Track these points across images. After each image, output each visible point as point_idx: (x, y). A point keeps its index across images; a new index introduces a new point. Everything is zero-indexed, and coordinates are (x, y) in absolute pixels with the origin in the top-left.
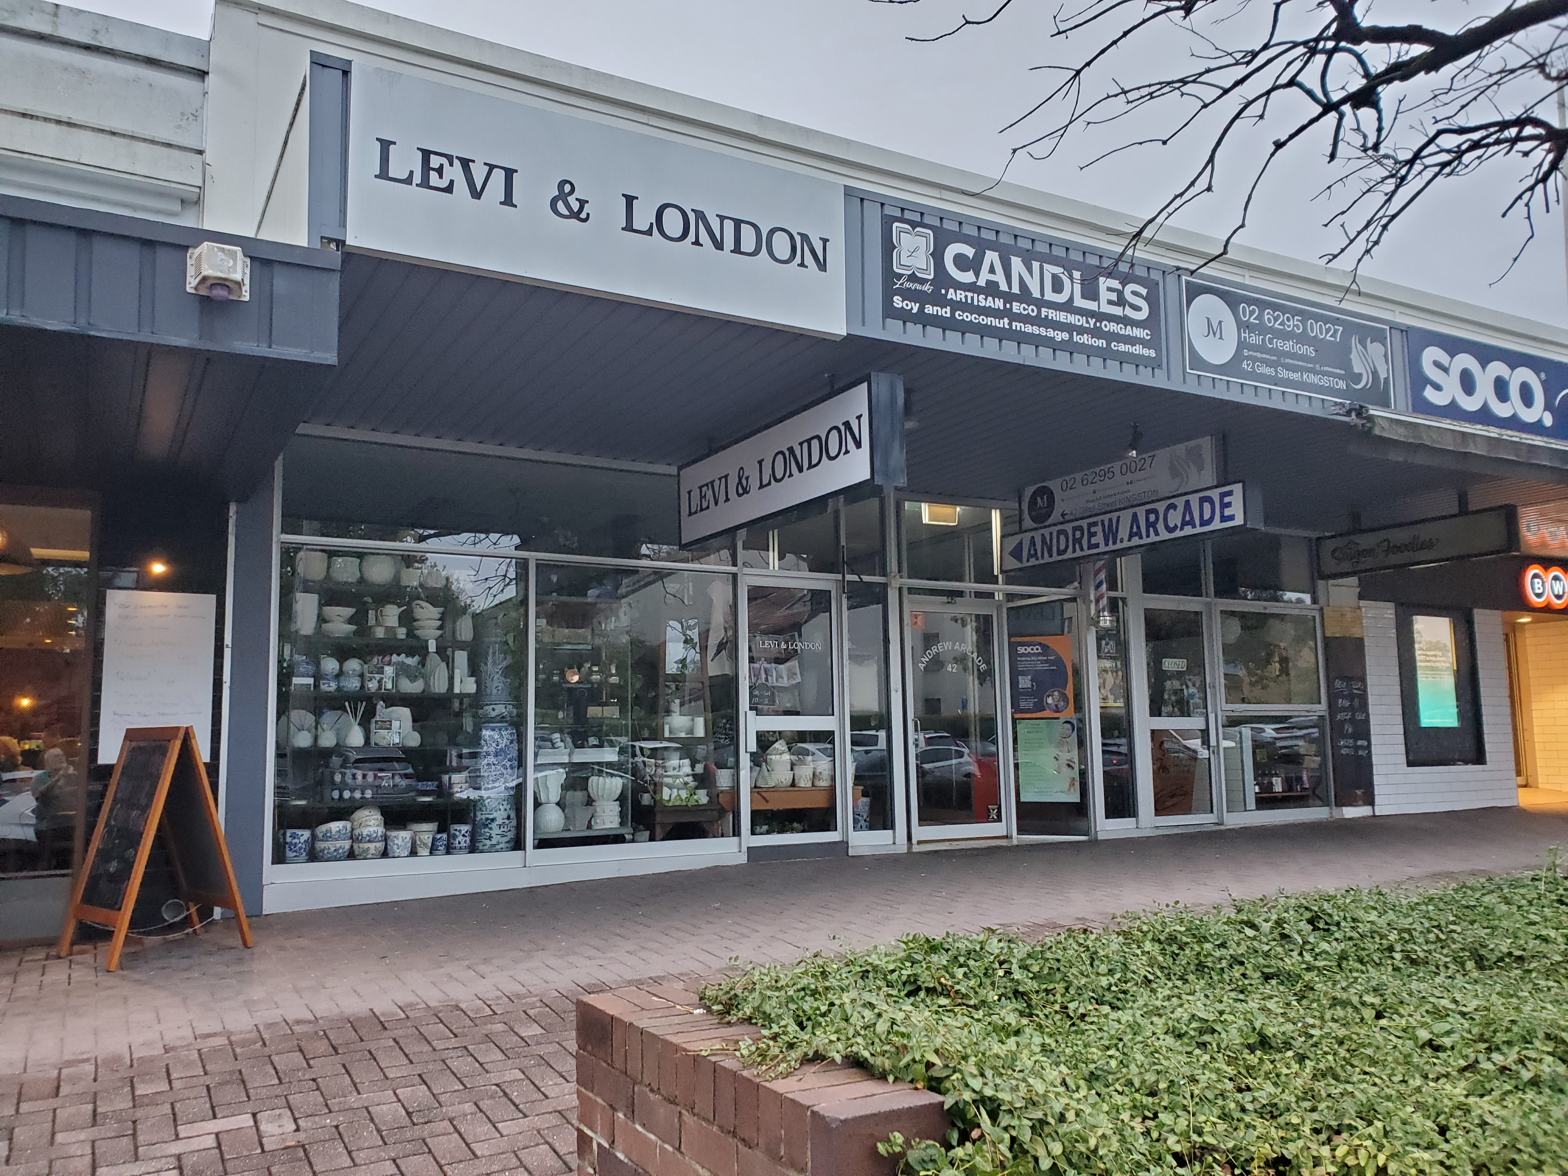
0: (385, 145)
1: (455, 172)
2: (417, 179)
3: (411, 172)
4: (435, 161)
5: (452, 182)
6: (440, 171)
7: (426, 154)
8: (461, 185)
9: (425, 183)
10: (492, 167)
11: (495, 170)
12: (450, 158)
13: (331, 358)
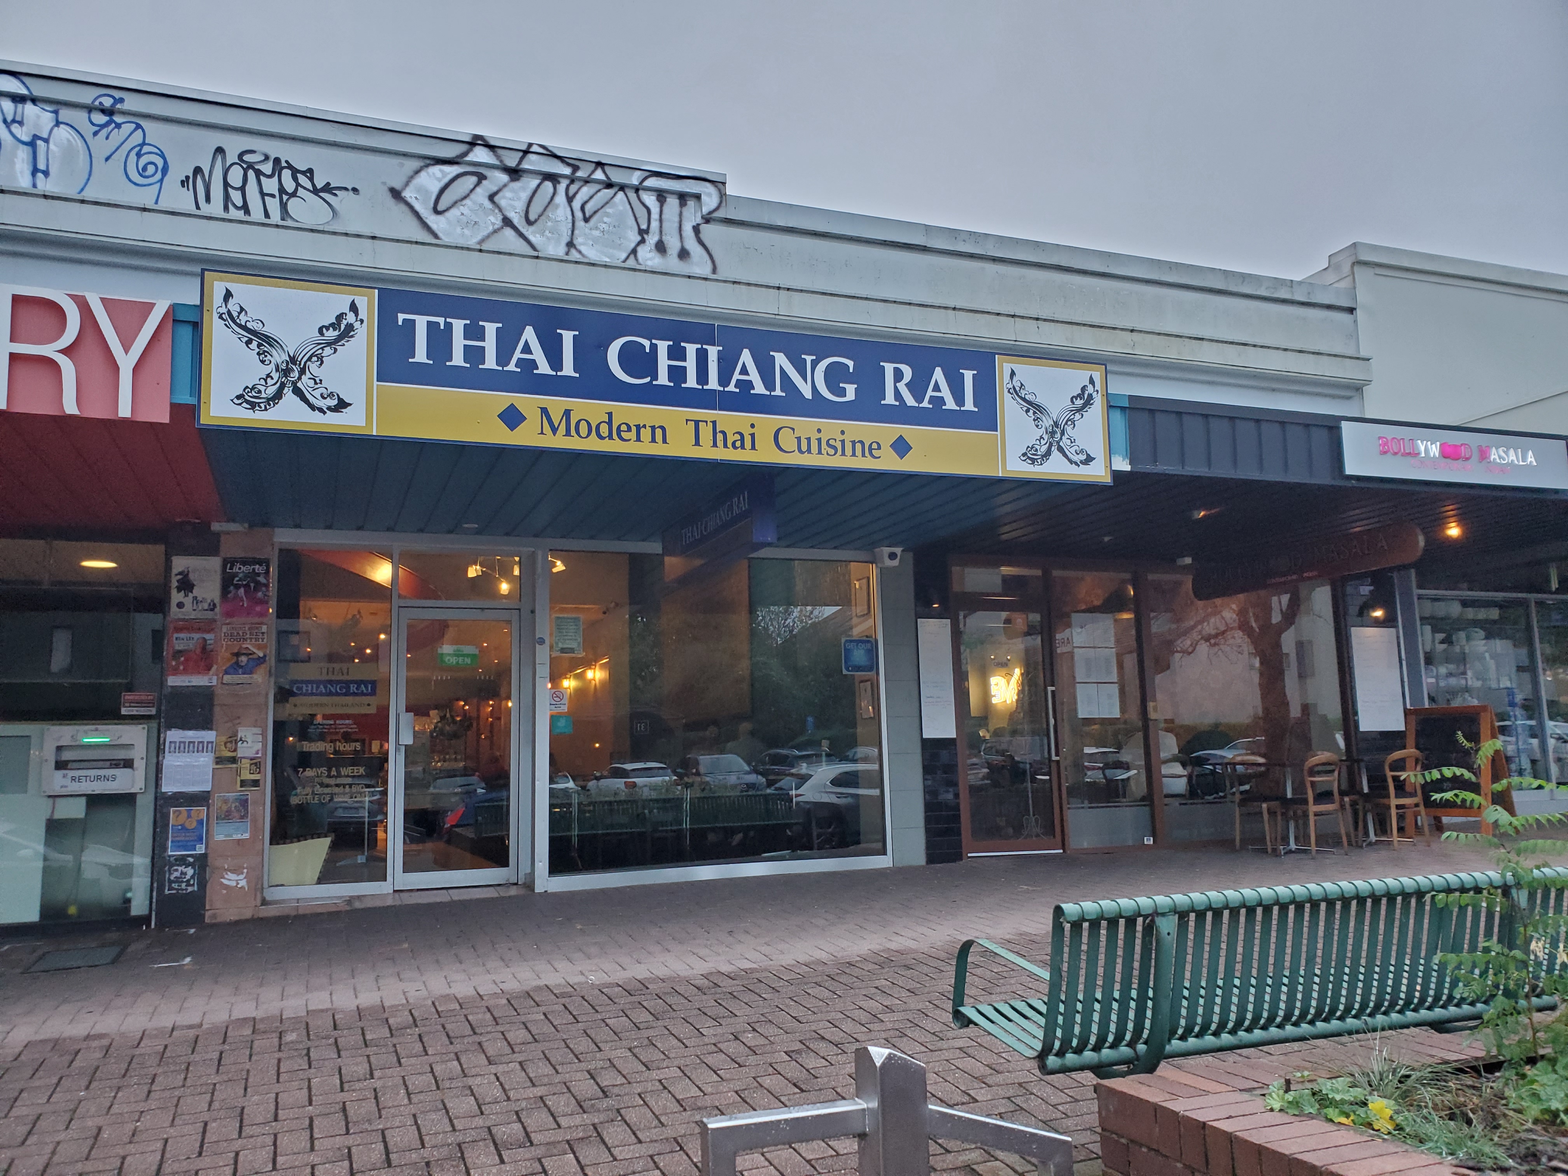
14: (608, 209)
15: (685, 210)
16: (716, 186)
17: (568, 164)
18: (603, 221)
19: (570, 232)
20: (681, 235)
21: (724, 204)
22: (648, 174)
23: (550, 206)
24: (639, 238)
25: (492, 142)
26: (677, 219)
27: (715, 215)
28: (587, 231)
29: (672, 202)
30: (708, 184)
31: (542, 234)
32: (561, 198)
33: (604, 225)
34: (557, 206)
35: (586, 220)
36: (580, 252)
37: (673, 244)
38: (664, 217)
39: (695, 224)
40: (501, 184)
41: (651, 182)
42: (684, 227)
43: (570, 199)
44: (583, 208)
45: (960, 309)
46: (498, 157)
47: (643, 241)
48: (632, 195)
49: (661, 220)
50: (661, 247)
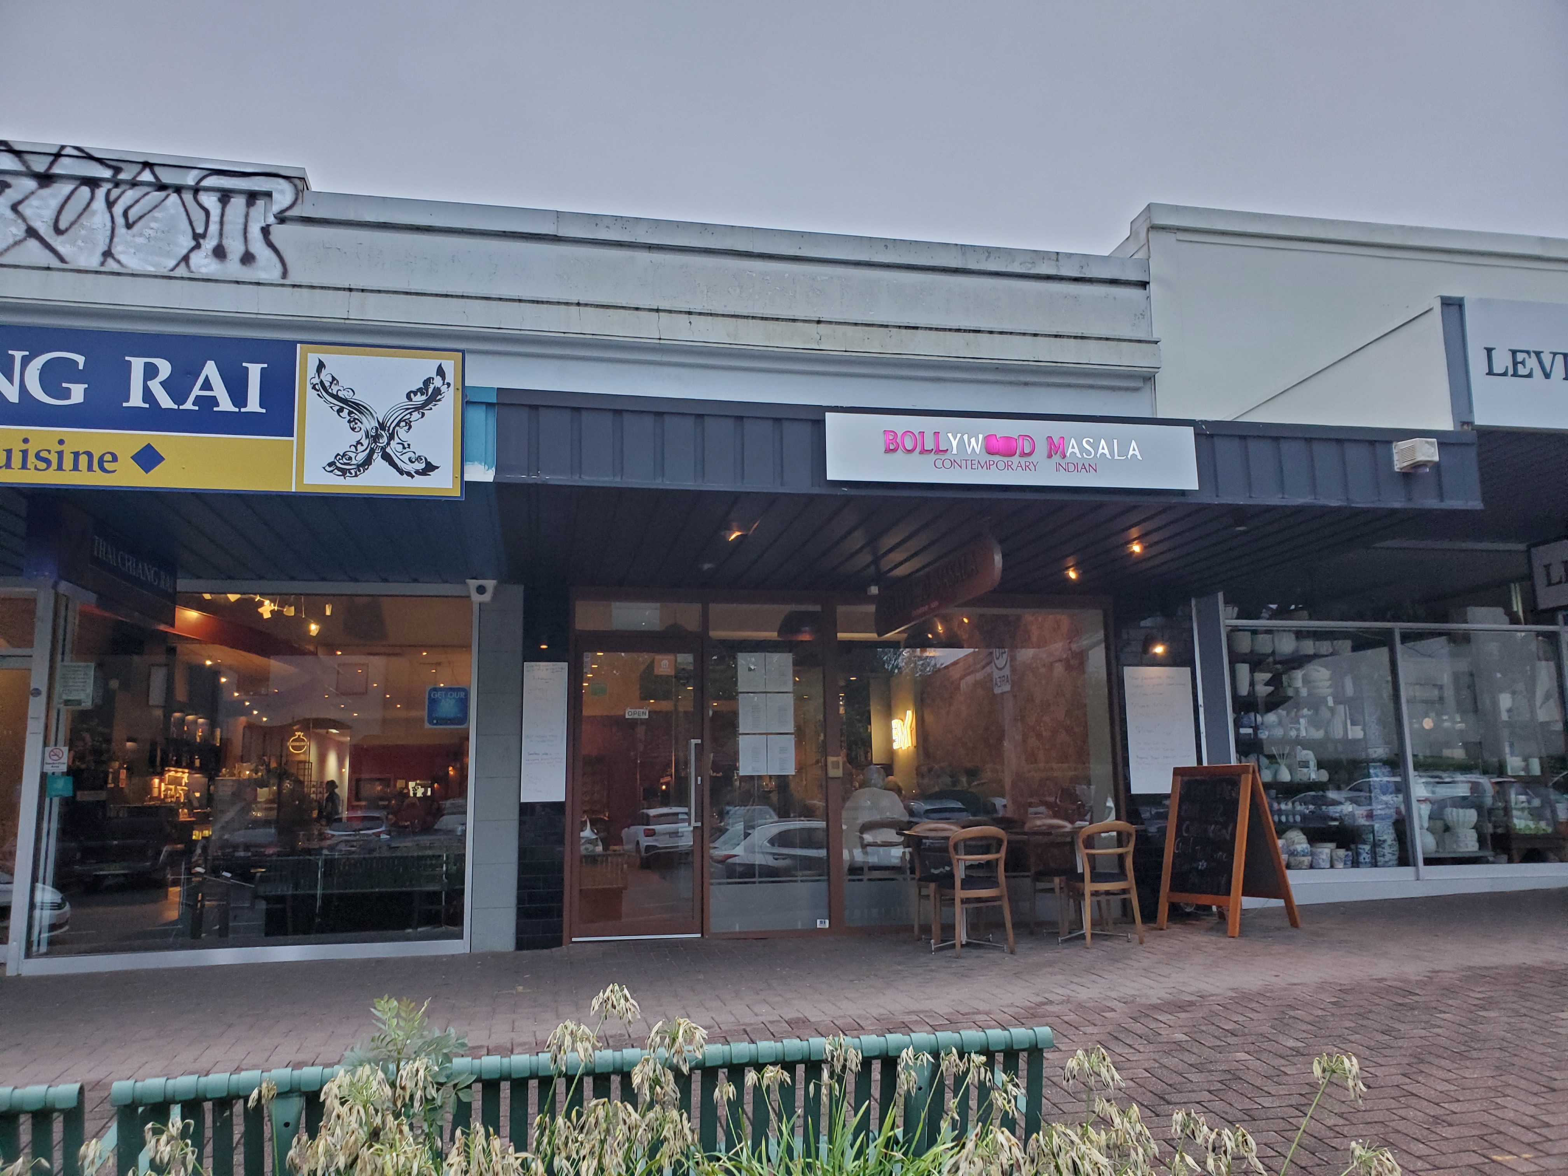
0: (1489, 351)
1: (1532, 363)
2: (1511, 372)
3: (1507, 367)
4: (1520, 357)
5: (1532, 369)
6: (1523, 363)
7: (1514, 352)
8: (1538, 373)
9: (1515, 374)
10: (1555, 354)
11: (1557, 356)
12: (1528, 352)
13: (1476, 504)
14: (157, 214)
15: (253, 211)
16: (291, 182)
17: (109, 167)
18: (150, 227)
19: (108, 240)
20: (246, 238)
21: (300, 201)
22: (205, 173)
23: (86, 214)
24: (193, 243)
25: (17, 147)
26: (242, 220)
27: (289, 214)
28: (129, 238)
29: (238, 203)
30: (281, 181)
31: (73, 243)
32: (99, 203)
33: (150, 232)
34: (94, 213)
35: (129, 226)
36: (119, 262)
37: (235, 248)
38: (225, 218)
39: (263, 225)
40: (28, 191)
41: (212, 181)
42: (249, 229)
43: (110, 204)
44: (125, 214)
45: (586, 305)
46: (24, 163)
47: (198, 246)
48: (188, 197)
49: (222, 223)
50: (220, 253)
